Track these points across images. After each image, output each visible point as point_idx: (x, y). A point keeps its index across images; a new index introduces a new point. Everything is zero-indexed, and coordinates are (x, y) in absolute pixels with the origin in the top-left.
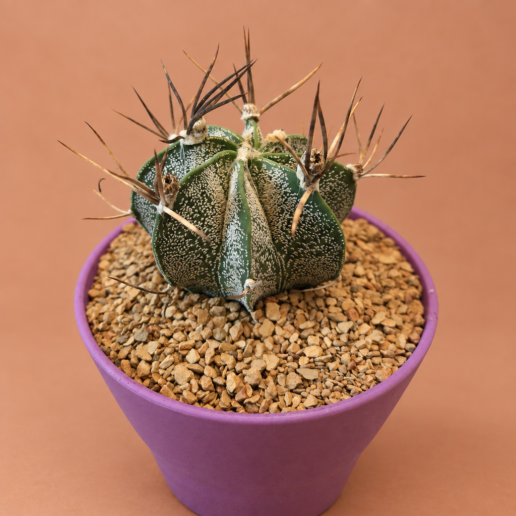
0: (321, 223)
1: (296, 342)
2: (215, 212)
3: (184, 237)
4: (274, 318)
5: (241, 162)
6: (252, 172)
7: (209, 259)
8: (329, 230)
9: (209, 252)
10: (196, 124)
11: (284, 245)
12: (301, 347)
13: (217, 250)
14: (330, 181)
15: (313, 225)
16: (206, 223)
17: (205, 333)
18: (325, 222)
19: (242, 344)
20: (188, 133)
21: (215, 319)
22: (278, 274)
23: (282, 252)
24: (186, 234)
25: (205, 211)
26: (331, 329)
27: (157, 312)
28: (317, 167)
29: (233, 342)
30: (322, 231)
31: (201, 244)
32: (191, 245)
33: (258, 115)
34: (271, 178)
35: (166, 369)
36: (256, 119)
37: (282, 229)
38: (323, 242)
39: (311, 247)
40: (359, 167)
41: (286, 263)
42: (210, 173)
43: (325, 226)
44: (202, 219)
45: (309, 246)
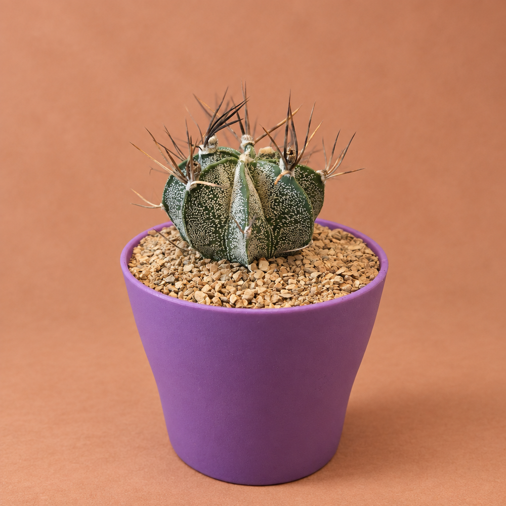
0: (296, 198)
1: (279, 282)
2: (224, 195)
3: (203, 210)
4: (265, 270)
5: (242, 161)
6: (250, 169)
7: (219, 228)
8: (302, 202)
9: (220, 223)
10: (211, 139)
11: (273, 219)
12: (283, 285)
13: (225, 222)
14: (305, 180)
15: (291, 201)
16: (217, 202)
17: (215, 277)
18: (299, 198)
19: (241, 282)
20: (205, 147)
21: (222, 270)
22: (268, 240)
23: (271, 225)
24: (204, 208)
25: (217, 194)
26: (306, 277)
27: (180, 268)
28: (291, 158)
29: (234, 282)
30: (298, 204)
31: (214, 216)
32: (207, 216)
33: (253, 142)
34: (262, 172)
35: (187, 296)
36: (251, 144)
37: (271, 207)
38: (298, 211)
39: (291, 217)
40: (325, 172)
41: (274, 233)
42: (221, 169)
43: (299, 201)
44: (215, 199)
45: (289, 217)
